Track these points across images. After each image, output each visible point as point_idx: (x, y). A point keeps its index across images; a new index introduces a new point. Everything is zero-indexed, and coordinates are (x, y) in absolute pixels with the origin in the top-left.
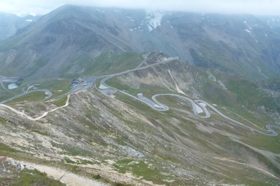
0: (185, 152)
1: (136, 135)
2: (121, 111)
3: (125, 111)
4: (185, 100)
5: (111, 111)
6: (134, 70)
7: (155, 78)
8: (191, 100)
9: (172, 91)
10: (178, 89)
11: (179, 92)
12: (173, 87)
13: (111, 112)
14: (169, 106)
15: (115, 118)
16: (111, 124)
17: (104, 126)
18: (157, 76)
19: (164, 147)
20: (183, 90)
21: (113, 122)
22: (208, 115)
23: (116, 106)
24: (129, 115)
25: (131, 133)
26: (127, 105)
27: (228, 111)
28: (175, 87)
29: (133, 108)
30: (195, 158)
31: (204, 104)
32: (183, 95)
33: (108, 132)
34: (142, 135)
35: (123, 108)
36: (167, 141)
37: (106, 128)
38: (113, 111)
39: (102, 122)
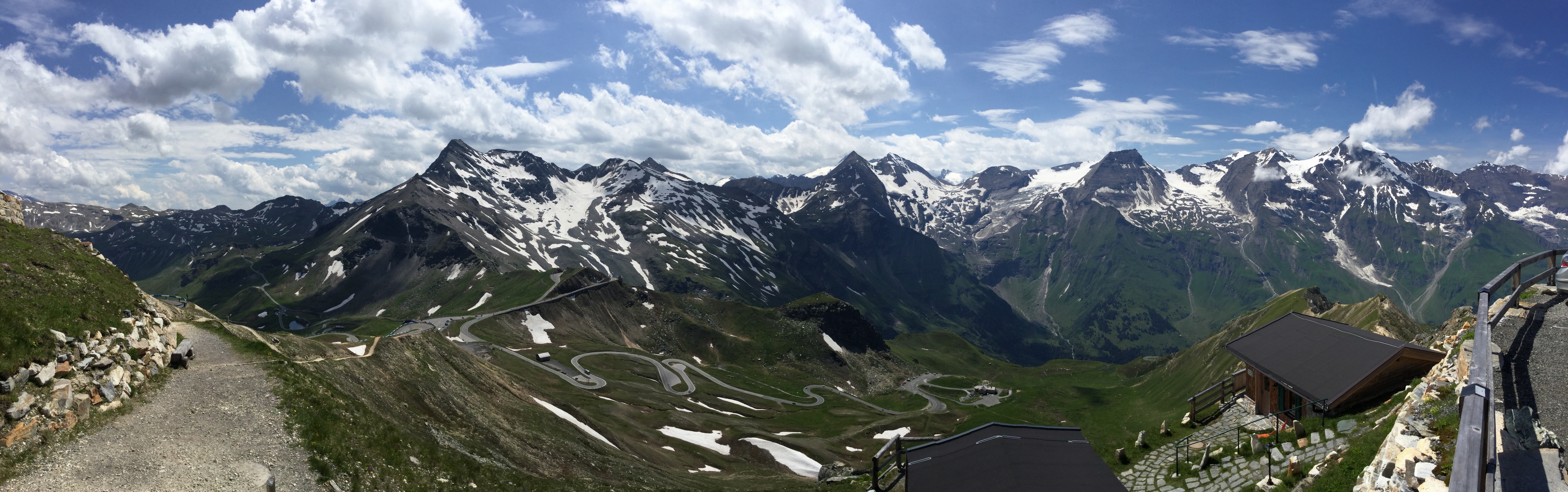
0: (642, 474)
1: (519, 437)
2: (493, 385)
3: (500, 385)
4: (641, 362)
5: (467, 381)
6: (533, 304)
7: (577, 320)
8: (654, 362)
9: (613, 346)
10: (627, 340)
11: (629, 347)
12: (616, 337)
13: (466, 385)
14: (606, 377)
15: (475, 398)
16: (462, 409)
17: (443, 409)
18: (581, 315)
19: (589, 465)
20: (636, 342)
21: (467, 405)
22: (692, 387)
23: (481, 374)
24: (509, 395)
25: (508, 431)
26: (507, 373)
27: (729, 374)
28: (621, 337)
29: (522, 380)
30: (667, 483)
31: (680, 366)
32: (640, 351)
33: (453, 426)
34: (536, 438)
35: (498, 378)
36: (597, 452)
37: (448, 415)
38: (472, 383)
39: (440, 402)
